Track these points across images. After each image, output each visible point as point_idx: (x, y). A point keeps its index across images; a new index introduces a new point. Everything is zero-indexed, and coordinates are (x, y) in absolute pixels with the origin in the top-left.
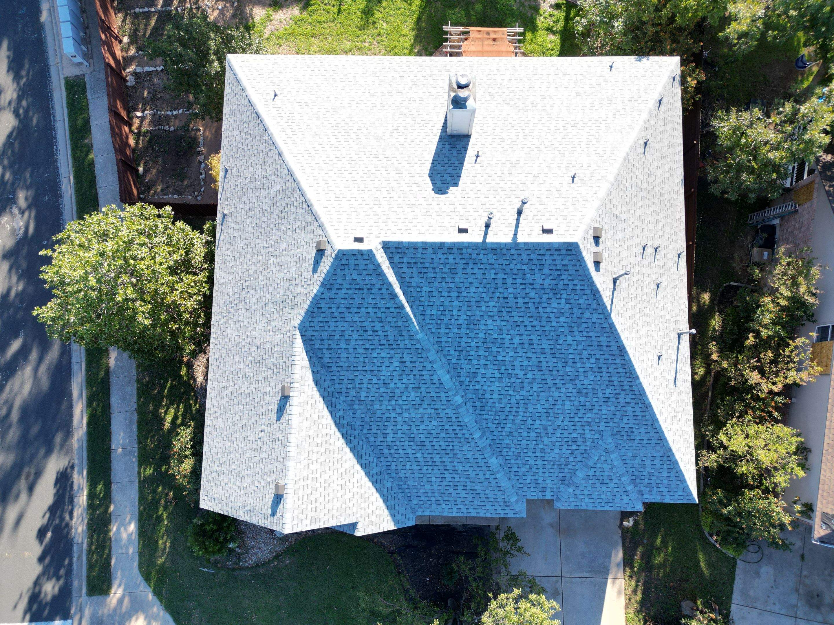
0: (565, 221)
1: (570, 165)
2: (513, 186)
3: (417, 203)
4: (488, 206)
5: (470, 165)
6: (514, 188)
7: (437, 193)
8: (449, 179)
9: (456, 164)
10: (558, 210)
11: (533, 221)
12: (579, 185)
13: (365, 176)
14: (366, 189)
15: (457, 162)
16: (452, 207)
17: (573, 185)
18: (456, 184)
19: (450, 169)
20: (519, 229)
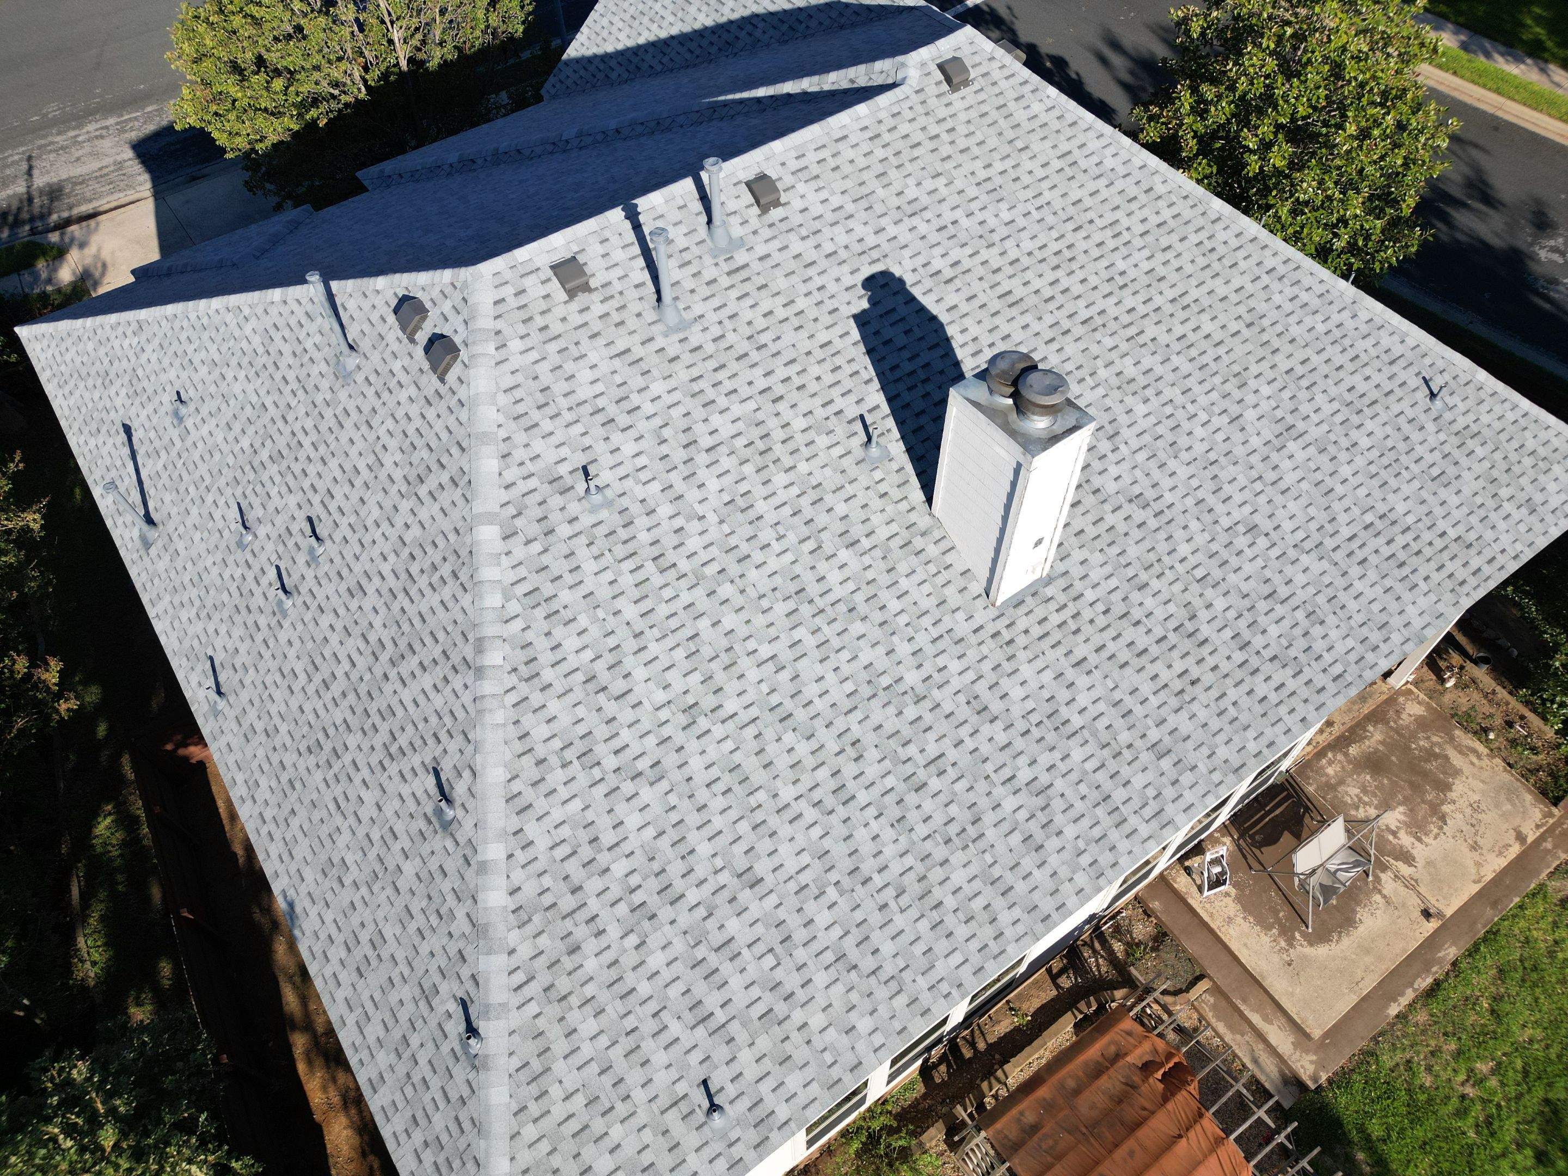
0: (539, 321)
1: (623, 534)
2: (728, 385)
3: (908, 222)
4: (748, 287)
5: (870, 404)
6: (721, 375)
7: (886, 274)
8: (888, 333)
9: (901, 387)
10: (574, 351)
11: (618, 286)
12: (563, 469)
13: (1067, 254)
14: (1036, 215)
15: (907, 397)
16: (828, 247)
17: (581, 459)
18: (861, 320)
19: (907, 367)
20: (636, 250)
